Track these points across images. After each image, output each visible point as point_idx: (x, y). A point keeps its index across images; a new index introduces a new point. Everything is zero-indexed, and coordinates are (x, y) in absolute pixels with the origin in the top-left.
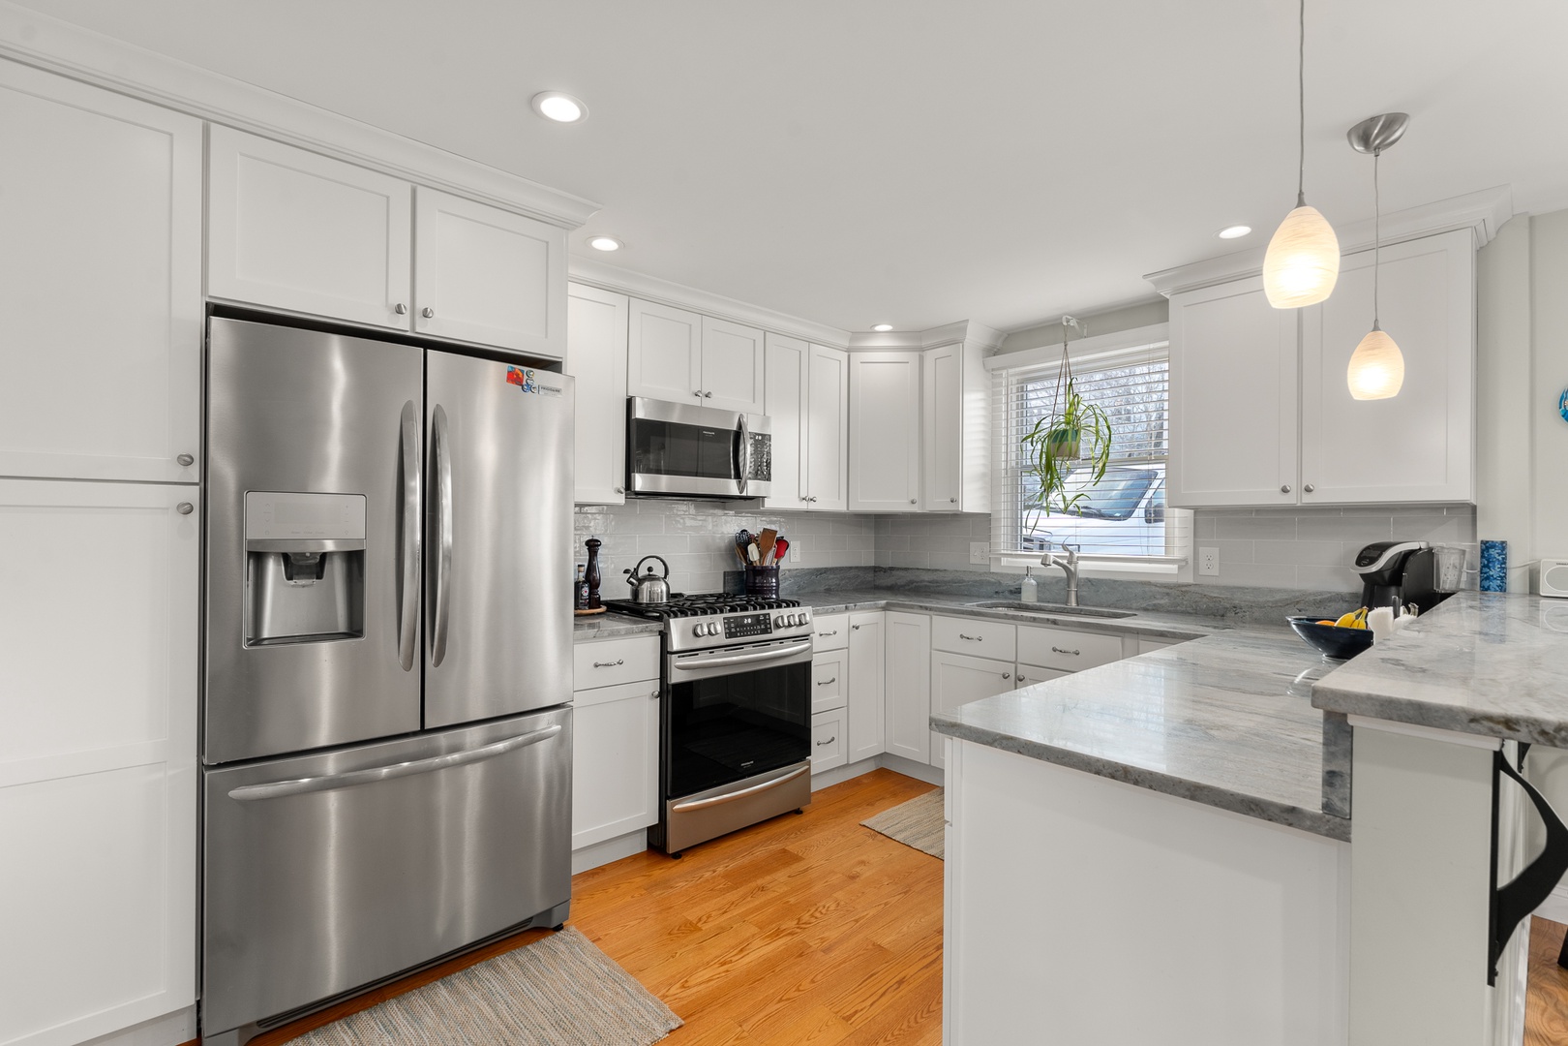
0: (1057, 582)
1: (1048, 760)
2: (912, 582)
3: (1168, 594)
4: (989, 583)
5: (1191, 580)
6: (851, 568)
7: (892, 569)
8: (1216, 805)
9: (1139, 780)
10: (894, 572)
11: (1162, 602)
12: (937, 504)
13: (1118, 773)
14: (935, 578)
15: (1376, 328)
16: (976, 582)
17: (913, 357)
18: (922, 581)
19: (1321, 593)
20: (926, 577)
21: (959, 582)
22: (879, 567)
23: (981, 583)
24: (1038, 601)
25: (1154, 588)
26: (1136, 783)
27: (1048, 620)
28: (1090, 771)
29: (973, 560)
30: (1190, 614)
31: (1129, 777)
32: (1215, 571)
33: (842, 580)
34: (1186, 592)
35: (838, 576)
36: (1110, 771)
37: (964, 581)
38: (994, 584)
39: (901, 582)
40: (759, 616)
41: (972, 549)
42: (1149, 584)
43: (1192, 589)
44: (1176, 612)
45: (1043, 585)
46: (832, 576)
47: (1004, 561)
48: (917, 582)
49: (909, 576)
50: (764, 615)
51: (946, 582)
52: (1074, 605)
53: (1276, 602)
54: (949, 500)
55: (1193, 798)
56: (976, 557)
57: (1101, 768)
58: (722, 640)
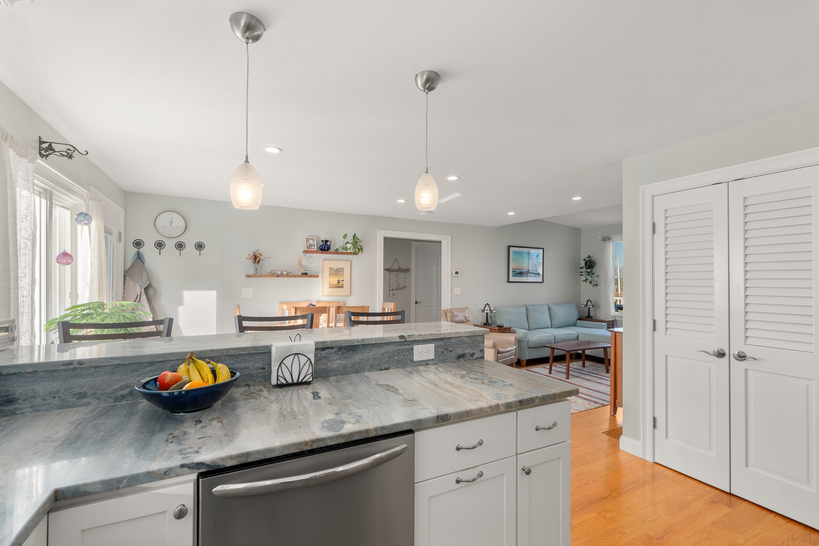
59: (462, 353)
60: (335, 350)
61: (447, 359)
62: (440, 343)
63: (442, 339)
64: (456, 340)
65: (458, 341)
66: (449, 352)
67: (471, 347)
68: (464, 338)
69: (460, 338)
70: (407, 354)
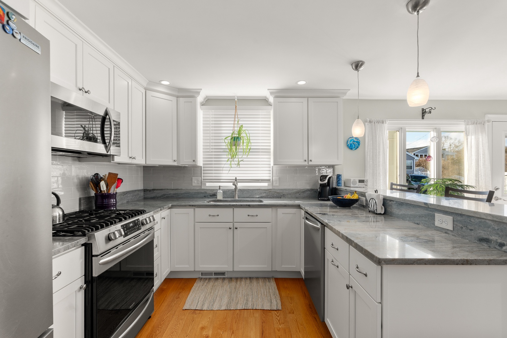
0: (229, 191)
1: (438, 264)
2: (165, 195)
3: (265, 192)
4: (201, 193)
5: (271, 188)
6: (136, 190)
7: (154, 190)
8: (496, 264)
9: (472, 263)
10: (155, 191)
11: (264, 195)
12: (185, 161)
13: (465, 263)
14: (176, 192)
15: (358, 118)
16: (196, 193)
17: (174, 99)
18: (170, 194)
19: (304, 189)
20: (172, 192)
21: (188, 193)
22: (146, 189)
23: (198, 193)
24: (223, 198)
25: (261, 191)
26: (471, 264)
27: (247, 205)
28: (454, 264)
29: (194, 184)
30: (271, 198)
31: (468, 263)
32: (278, 185)
33: (133, 196)
34: (271, 191)
35: (131, 195)
36: (462, 262)
37: (190, 193)
38: (204, 193)
39: (158, 195)
40: (135, 221)
41: (193, 180)
42: (260, 189)
43: (272, 190)
44: (268, 198)
45: (225, 192)
46: (129, 195)
47: (208, 184)
48: (167, 195)
49: (163, 193)
50: (137, 220)
51: (182, 194)
52: (237, 198)
53: (294, 192)
54: (192, 161)
55: (489, 264)
56: (195, 183)
57: (458, 262)
58: (122, 239)
59: (485, 237)
60: (395, 202)
61: (467, 236)
62: (459, 218)
63: (461, 215)
64: (477, 220)
65: (480, 222)
66: (469, 231)
67: (498, 234)
68: (488, 221)
69: (483, 220)
70: (431, 218)
